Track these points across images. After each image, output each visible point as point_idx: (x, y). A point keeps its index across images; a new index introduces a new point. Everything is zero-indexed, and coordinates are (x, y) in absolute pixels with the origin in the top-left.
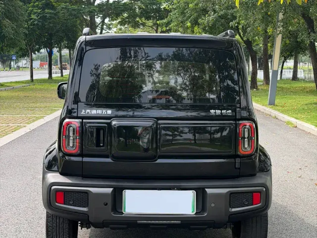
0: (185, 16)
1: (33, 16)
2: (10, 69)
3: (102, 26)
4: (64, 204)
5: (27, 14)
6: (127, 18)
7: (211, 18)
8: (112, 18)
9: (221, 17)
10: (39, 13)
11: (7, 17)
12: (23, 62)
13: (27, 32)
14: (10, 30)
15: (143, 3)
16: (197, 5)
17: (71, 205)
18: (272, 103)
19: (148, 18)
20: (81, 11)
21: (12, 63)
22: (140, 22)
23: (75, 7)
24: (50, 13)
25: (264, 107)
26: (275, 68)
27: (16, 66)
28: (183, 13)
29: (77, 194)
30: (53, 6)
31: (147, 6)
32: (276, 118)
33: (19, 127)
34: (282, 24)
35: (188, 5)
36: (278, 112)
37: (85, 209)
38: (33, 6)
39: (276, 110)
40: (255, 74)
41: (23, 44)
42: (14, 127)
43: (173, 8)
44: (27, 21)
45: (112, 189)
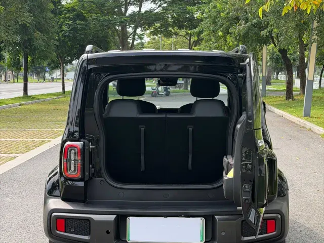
0: (216, 25)
1: (64, 28)
2: (44, 80)
3: (134, 36)
4: (65, 232)
5: (58, 26)
6: (159, 28)
7: (241, 27)
8: (144, 28)
9: (254, 26)
10: (71, 25)
11: (38, 30)
12: (57, 74)
13: (58, 44)
14: (41, 42)
15: (175, 12)
16: (228, 13)
17: (72, 233)
18: (307, 115)
19: (181, 27)
20: (112, 22)
21: (46, 75)
22: (173, 31)
23: (106, 18)
24: (81, 24)
25: (298, 119)
26: (310, 78)
27: (50, 78)
28: (214, 22)
29: (78, 221)
30: (85, 17)
31: (179, 15)
32: (310, 130)
33: (43, 142)
34: (316, 32)
35: (220, 14)
36: (313, 124)
37: (86, 238)
38: (65, 18)
39: (311, 122)
40: (290, 84)
41: (54, 55)
42: (38, 143)
43: (205, 18)
44: (58, 33)
45: (114, 216)
